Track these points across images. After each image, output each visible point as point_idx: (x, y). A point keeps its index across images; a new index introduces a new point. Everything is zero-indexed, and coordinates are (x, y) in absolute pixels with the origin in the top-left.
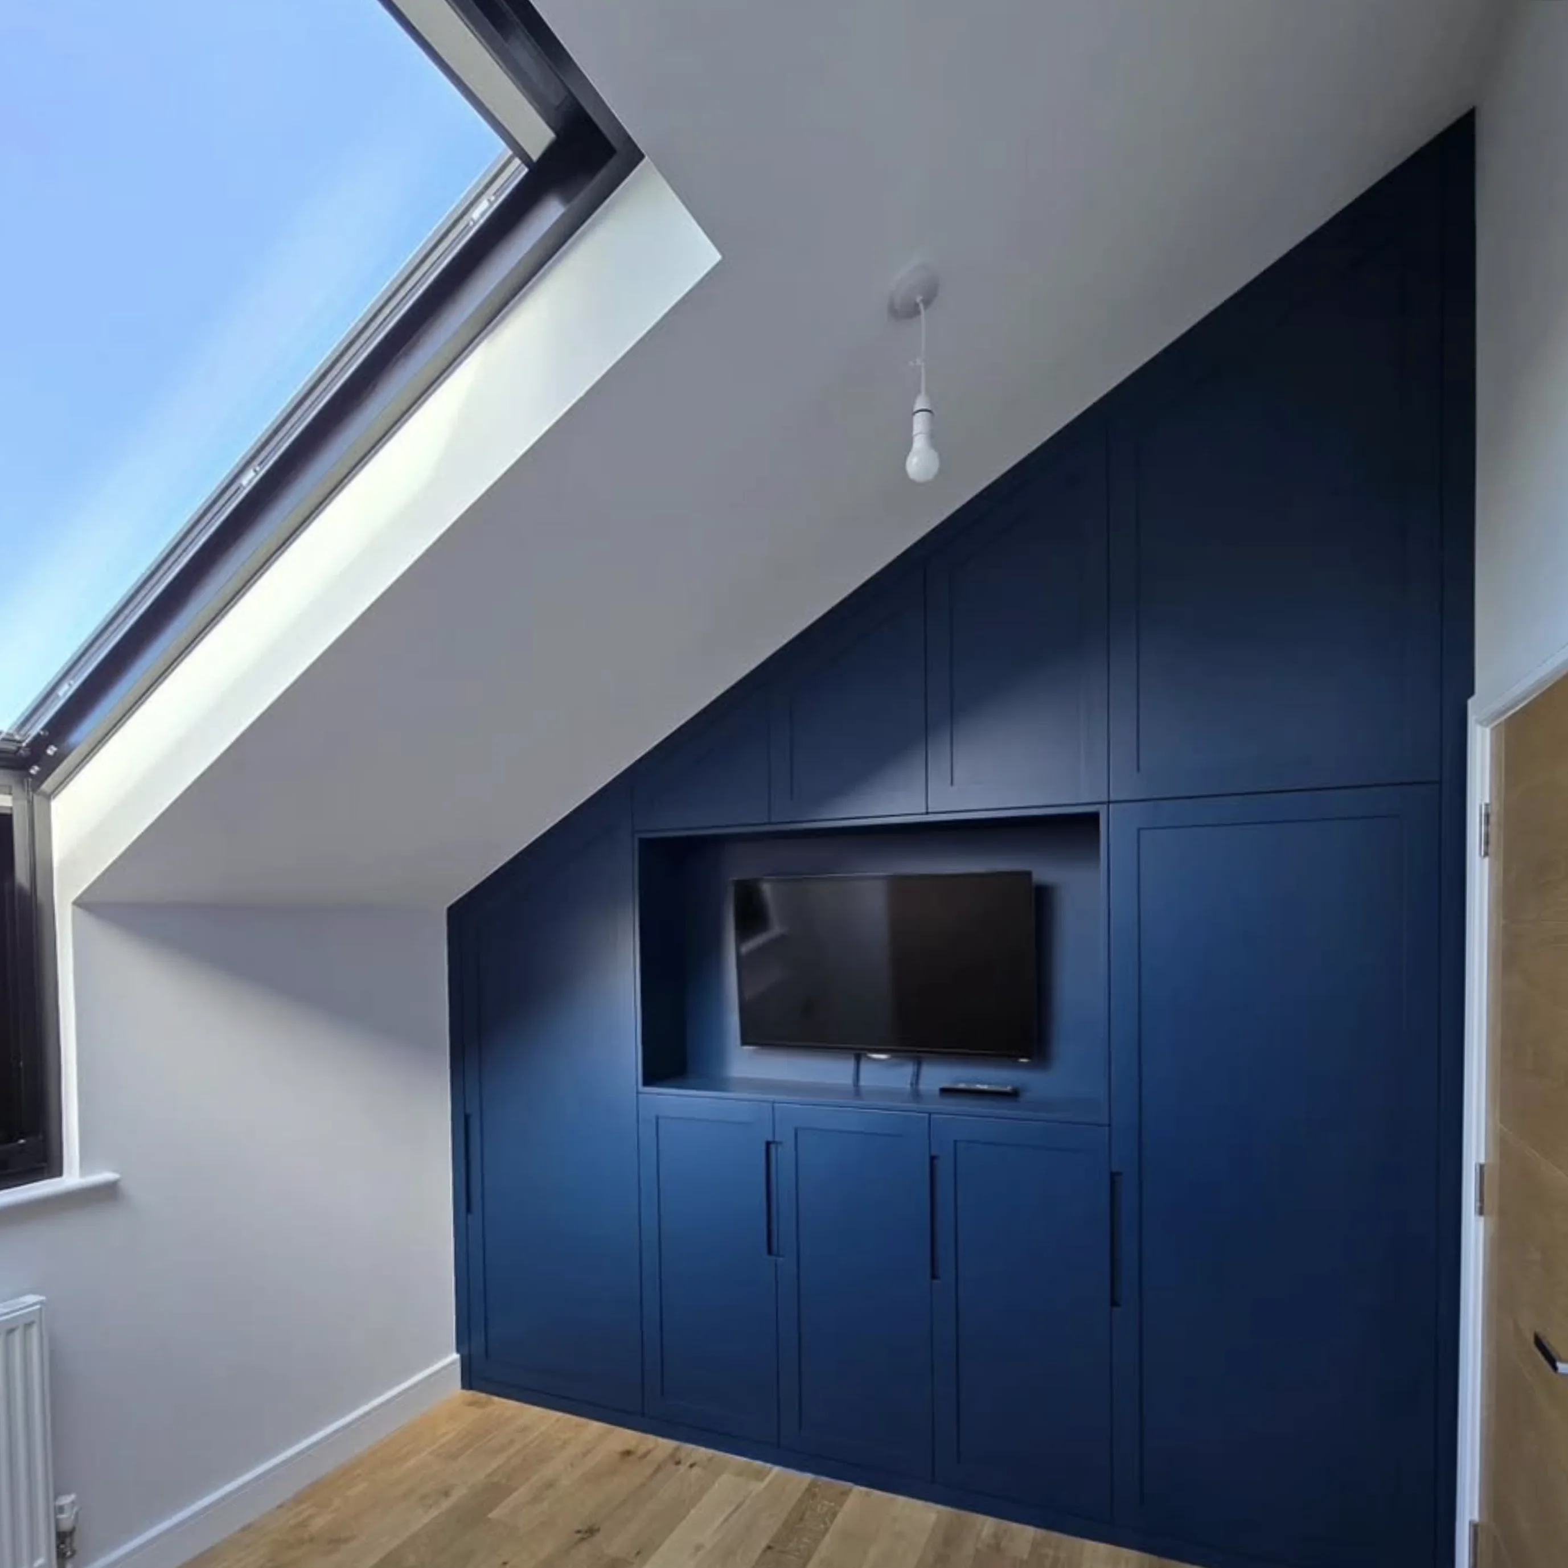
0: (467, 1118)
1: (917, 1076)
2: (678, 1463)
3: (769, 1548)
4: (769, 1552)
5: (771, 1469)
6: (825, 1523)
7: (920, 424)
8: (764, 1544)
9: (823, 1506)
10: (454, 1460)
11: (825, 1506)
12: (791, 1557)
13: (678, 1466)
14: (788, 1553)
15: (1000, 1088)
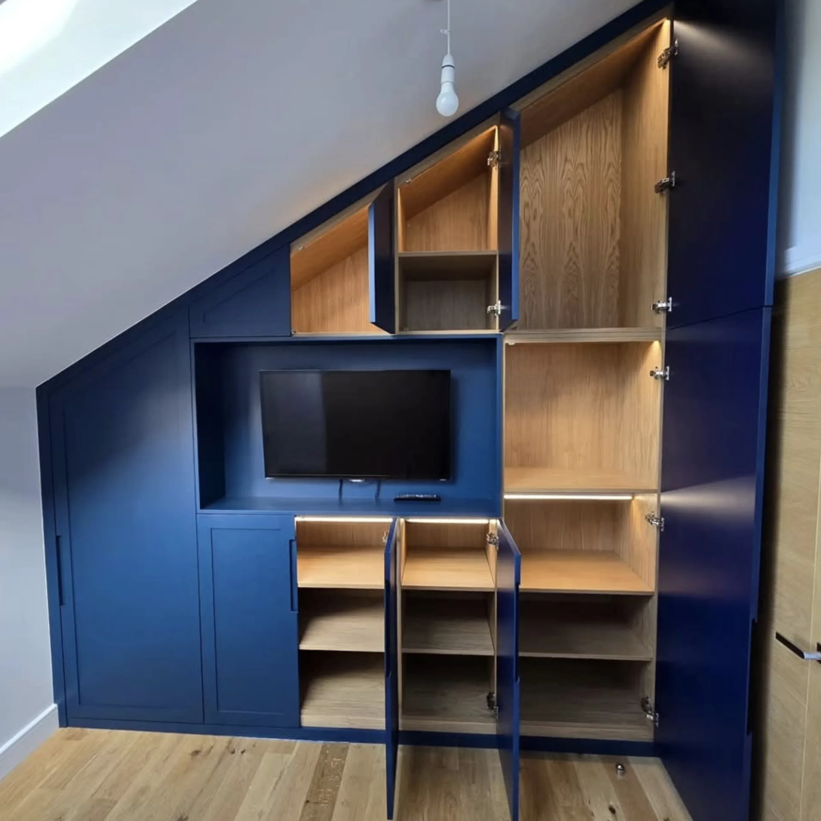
0: (58, 538)
1: (379, 490)
2: (233, 752)
3: (307, 802)
4: (308, 804)
5: (295, 743)
6: (338, 775)
7: (447, 75)
8: (304, 799)
9: (334, 762)
10: (63, 788)
11: (335, 762)
12: (322, 805)
13: (233, 755)
14: (321, 803)
15: (429, 496)
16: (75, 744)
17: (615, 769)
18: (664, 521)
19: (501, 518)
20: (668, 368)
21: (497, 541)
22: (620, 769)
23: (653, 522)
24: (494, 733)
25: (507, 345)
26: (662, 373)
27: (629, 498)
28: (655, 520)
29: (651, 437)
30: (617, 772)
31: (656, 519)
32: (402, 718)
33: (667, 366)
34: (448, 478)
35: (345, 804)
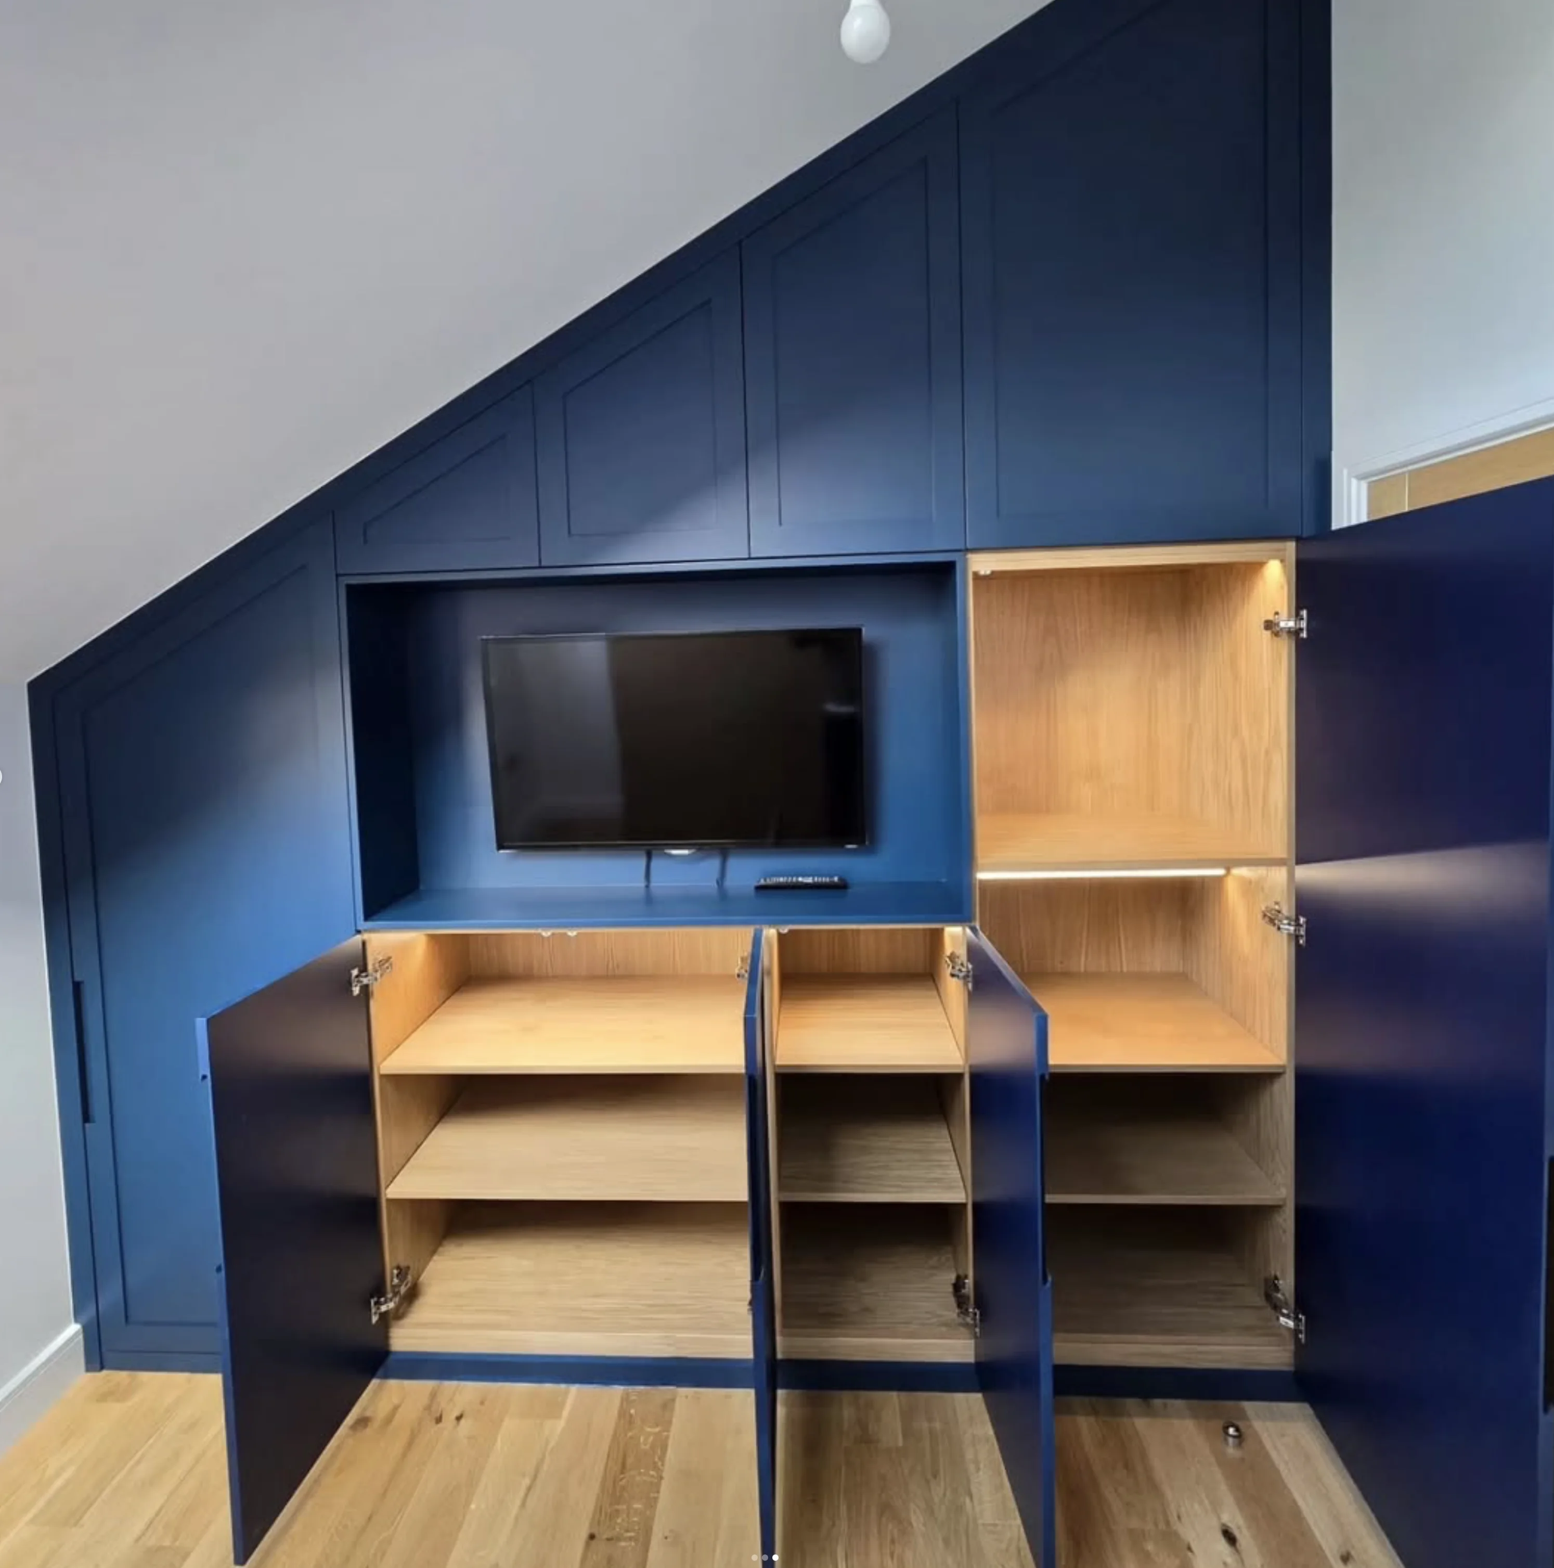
0: (77, 987)
1: (723, 869)
2: (439, 1420)
3: (592, 1537)
4: (593, 1542)
5: (566, 1393)
6: (655, 1467)
8: (584, 1535)
9: (646, 1436)
10: (76, 1524)
11: (650, 1434)
12: (623, 1544)
13: (440, 1425)
14: (619, 1539)
15: (826, 880)
16: (115, 1409)
17: (1223, 1434)
18: (1307, 923)
19: (972, 924)
20: (1304, 613)
21: (968, 972)
22: (1234, 1437)
23: (1282, 926)
24: (971, 1359)
25: (976, 576)
26: (1291, 624)
27: (1220, 872)
28: (1285, 922)
29: (1267, 752)
30: (1226, 1440)
31: (1287, 918)
32: (783, 1335)
33: (1302, 609)
34: (860, 841)
35: (669, 1540)
